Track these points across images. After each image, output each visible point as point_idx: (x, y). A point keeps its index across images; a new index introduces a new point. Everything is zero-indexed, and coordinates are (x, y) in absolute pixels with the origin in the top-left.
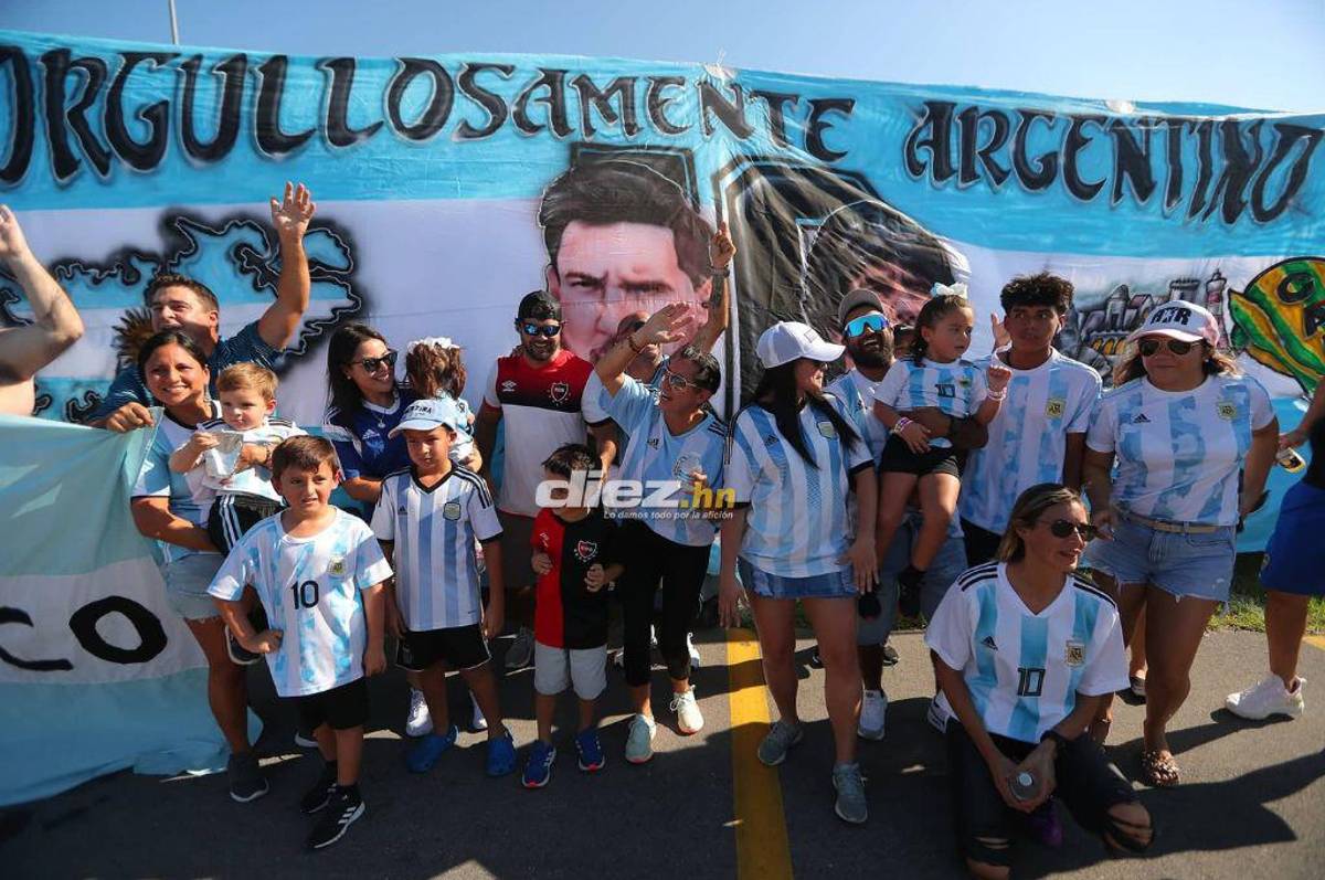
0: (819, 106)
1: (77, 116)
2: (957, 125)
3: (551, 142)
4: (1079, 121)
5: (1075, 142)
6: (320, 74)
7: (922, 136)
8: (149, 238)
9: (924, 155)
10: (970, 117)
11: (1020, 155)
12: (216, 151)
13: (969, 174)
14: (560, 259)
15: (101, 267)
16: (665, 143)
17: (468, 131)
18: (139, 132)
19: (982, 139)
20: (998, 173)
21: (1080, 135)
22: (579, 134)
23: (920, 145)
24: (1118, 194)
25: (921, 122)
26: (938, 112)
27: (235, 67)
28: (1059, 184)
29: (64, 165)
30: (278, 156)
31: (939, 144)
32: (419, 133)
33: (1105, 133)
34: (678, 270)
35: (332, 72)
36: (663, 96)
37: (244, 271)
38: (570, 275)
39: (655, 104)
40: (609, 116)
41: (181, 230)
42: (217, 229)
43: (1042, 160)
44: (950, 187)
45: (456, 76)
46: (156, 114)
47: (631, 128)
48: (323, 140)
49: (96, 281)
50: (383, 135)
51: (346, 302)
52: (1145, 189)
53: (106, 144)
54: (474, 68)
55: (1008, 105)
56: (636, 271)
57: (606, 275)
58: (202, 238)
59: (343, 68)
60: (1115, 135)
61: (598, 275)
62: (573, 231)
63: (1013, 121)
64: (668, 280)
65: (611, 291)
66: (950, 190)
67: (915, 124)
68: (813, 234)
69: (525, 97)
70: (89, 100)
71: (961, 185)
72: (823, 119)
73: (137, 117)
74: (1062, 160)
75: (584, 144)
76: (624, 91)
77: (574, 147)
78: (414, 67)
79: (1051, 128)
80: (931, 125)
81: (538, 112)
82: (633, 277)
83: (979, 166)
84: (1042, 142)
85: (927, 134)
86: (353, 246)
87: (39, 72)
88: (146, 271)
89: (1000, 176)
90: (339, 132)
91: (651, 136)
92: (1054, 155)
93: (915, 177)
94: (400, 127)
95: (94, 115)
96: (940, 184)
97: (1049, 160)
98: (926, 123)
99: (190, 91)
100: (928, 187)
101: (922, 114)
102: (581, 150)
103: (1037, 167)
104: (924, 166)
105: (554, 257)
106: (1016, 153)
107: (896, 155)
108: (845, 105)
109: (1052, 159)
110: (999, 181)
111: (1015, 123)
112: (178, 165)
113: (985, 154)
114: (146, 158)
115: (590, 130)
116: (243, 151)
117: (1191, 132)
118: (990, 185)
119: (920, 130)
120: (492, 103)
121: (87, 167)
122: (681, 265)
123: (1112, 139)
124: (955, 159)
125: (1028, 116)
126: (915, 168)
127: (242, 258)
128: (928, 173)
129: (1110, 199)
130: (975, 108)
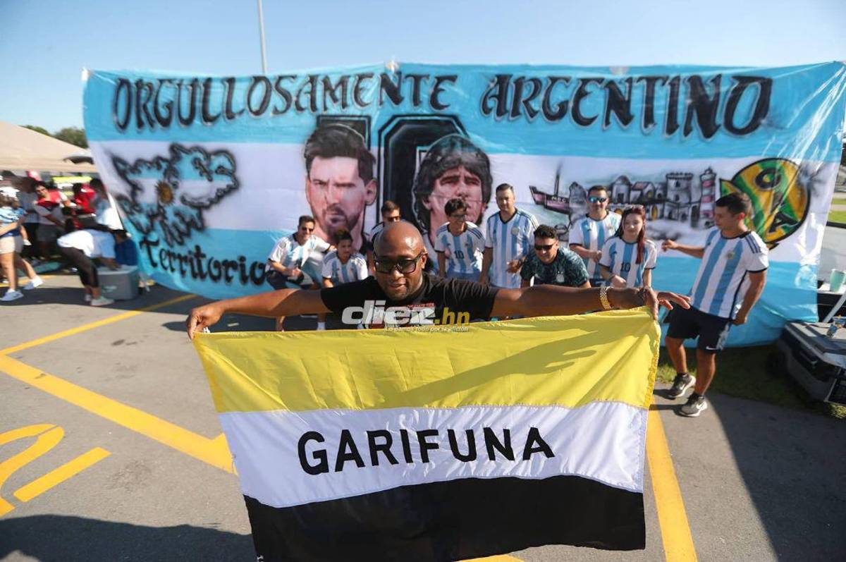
0: (440, 80)
1: (145, 107)
2: (512, 87)
3: (308, 115)
4: (585, 81)
5: (581, 94)
6: (222, 86)
7: (492, 93)
8: (166, 154)
9: (492, 103)
10: (519, 83)
11: (546, 104)
12: (188, 122)
13: (516, 113)
14: (311, 174)
15: (150, 163)
16: (358, 113)
17: (276, 111)
18: (164, 113)
19: (525, 94)
20: (532, 112)
21: (584, 90)
22: (321, 111)
23: (490, 98)
24: (607, 122)
25: (492, 85)
26: (502, 80)
27: (194, 83)
28: (568, 117)
29: (140, 124)
30: (209, 124)
31: (501, 97)
32: (257, 113)
33: (601, 89)
34: (358, 177)
35: (227, 84)
36: (361, 85)
37: (197, 168)
38: (315, 180)
39: (357, 91)
40: (335, 100)
41: (176, 150)
42: (188, 151)
43: (559, 105)
44: (504, 120)
45: (273, 83)
46: (169, 106)
47: (344, 105)
48: (223, 117)
49: (149, 168)
50: (245, 114)
51: (231, 183)
52: (626, 119)
53: (153, 118)
54: (281, 78)
55: (542, 75)
56: (341, 178)
57: (329, 181)
58: (183, 155)
59: (231, 81)
60: (607, 90)
61: (325, 180)
62: (317, 161)
63: (544, 83)
64: (354, 182)
65: (330, 186)
66: (504, 122)
67: (489, 86)
68: (423, 155)
69: (300, 91)
70: (148, 99)
71: (511, 118)
72: (441, 86)
73: (163, 107)
74: (571, 105)
75: (323, 116)
76: (343, 86)
77: (318, 117)
78: (257, 79)
79: (567, 87)
80: (498, 87)
81: (305, 101)
82: (340, 181)
83: (522, 108)
84: (561, 94)
85: (496, 91)
86: (234, 161)
87: (134, 89)
88: (164, 165)
89: (533, 114)
90: (230, 114)
91: (354, 110)
92: (567, 102)
93: (485, 115)
94: (251, 110)
95: (150, 105)
96: (498, 118)
97: (563, 105)
98: (495, 86)
99: (179, 96)
100: (493, 121)
101: (493, 81)
102: (321, 119)
103: (555, 109)
104: (491, 110)
105: (309, 172)
106: (544, 102)
107: (476, 103)
108: (453, 79)
109: (565, 105)
110: (532, 116)
111: (545, 84)
112: (177, 127)
113: (526, 102)
114: (166, 123)
115: (326, 109)
116: (197, 122)
117: (663, 84)
118: (527, 118)
119: (491, 90)
120: (286, 95)
121: (147, 125)
122: (360, 176)
123: (605, 92)
124: (509, 104)
125: (554, 80)
126: (486, 110)
127: (196, 163)
128: (493, 114)
129: (602, 125)
130: (523, 78)
